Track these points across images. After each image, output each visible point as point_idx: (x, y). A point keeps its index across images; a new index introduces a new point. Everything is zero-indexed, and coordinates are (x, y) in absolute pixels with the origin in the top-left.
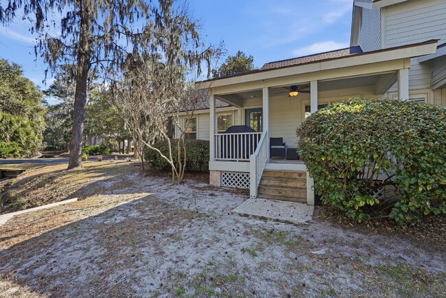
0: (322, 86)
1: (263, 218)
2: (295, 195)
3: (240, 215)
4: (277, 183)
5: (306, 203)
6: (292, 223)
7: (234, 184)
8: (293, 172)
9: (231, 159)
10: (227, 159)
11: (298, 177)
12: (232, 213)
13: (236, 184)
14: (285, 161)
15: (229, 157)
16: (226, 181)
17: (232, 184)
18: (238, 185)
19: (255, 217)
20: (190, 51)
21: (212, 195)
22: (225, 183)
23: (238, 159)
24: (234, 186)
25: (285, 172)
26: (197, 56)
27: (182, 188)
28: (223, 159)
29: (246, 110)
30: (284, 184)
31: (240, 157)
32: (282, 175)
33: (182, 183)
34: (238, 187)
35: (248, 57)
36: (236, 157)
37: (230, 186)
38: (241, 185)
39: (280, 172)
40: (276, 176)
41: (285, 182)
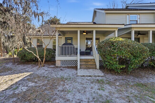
0: (97, 32)
1: (90, 76)
2: (92, 67)
3: (81, 76)
4: (85, 63)
5: (96, 69)
6: (100, 76)
7: (66, 65)
8: (89, 59)
9: (65, 55)
10: (63, 55)
11: (91, 61)
12: (78, 76)
13: (67, 65)
14: (85, 56)
15: (64, 55)
16: (63, 64)
17: (65, 65)
18: (68, 65)
19: (87, 76)
20: (34, 11)
21: (61, 70)
22: (63, 65)
23: (68, 55)
24: (66, 66)
25: (86, 59)
26: (38, 14)
27: (46, 68)
28: (62, 55)
29: (65, 37)
30: (87, 64)
31: (69, 55)
32: (85, 60)
33: (44, 66)
34: (68, 66)
35: (58, 19)
36: (67, 55)
37: (65, 66)
38: (69, 65)
39: (85, 59)
40: (83, 61)
41: (87, 63)
